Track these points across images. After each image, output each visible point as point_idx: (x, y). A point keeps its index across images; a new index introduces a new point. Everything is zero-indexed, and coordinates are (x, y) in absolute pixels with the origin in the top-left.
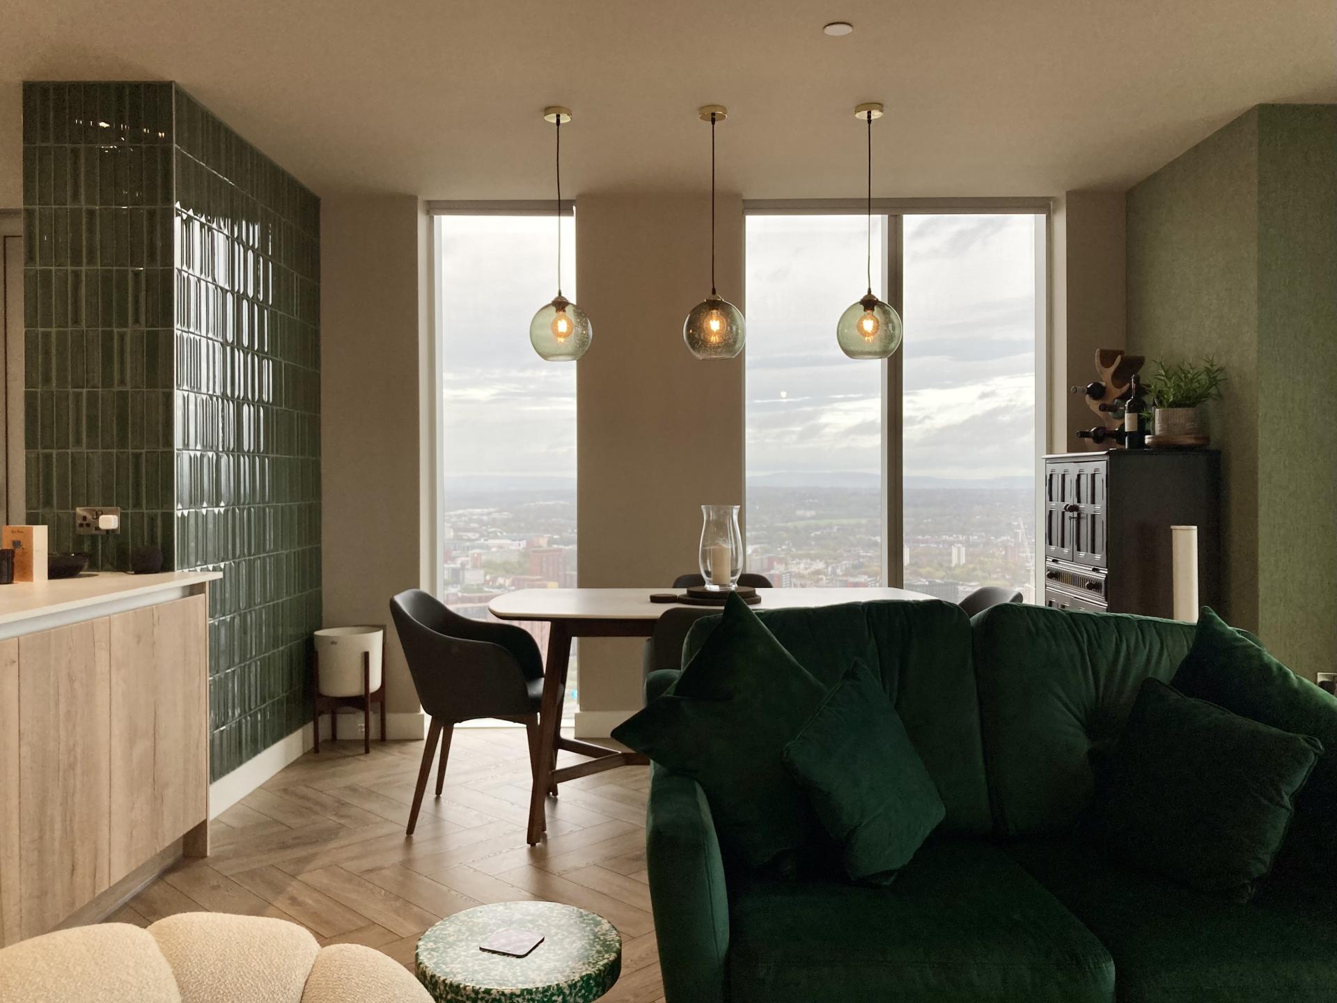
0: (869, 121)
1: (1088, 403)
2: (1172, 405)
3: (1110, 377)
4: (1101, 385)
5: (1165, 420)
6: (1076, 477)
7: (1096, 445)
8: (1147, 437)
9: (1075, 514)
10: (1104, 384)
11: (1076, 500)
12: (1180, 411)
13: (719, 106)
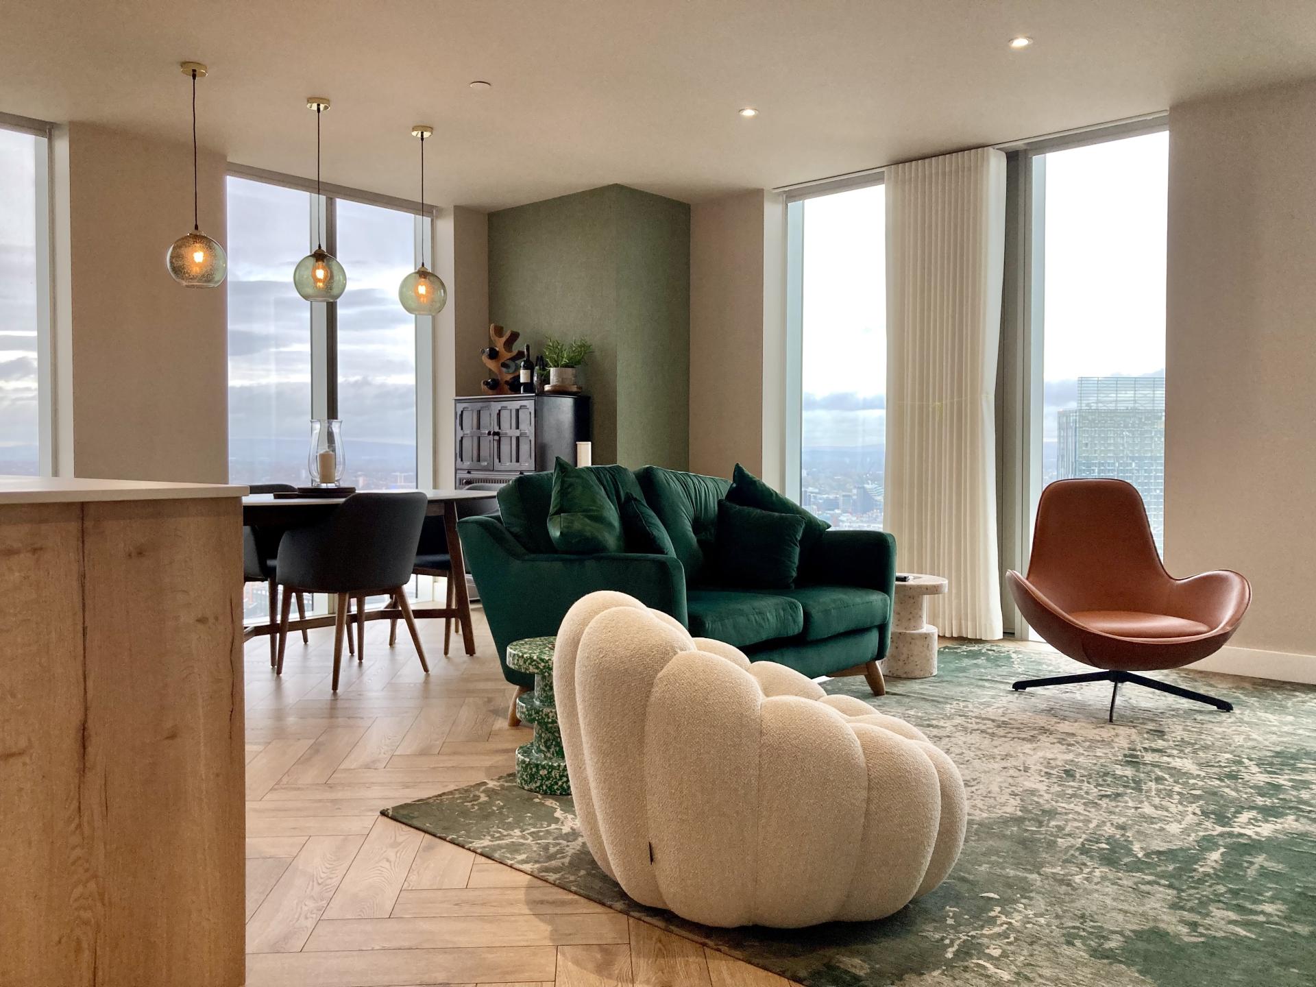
0: (422, 139)
1: (484, 362)
2: (566, 366)
3: (502, 345)
4: (495, 350)
5: (559, 375)
6: (498, 412)
7: (490, 391)
8: (546, 386)
9: (497, 438)
10: (497, 349)
11: (498, 428)
12: (570, 370)
13: (326, 99)
